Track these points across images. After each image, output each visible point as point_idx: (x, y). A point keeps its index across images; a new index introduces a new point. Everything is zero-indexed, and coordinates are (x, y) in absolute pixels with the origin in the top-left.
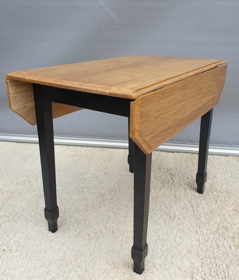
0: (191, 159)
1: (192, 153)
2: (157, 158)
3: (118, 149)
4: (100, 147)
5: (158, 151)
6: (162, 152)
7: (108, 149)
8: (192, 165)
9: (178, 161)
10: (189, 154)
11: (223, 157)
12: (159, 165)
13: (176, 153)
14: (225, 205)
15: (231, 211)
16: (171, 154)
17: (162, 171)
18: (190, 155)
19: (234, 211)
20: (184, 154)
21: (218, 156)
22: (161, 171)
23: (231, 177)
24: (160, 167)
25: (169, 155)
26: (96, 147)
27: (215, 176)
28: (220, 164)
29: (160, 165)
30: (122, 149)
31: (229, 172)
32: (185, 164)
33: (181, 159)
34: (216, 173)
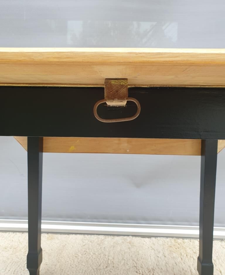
0: (176, 249)
2: (129, 248)
3: (74, 235)
6: (134, 238)
7: (59, 236)
8: (182, 259)
9: (159, 252)
10: (171, 238)
12: (133, 260)
13: (153, 239)
16: (147, 239)
17: (141, 272)
18: (173, 240)
20: (164, 239)
22: (138, 272)
24: (135, 265)
25: (144, 243)
28: (219, 255)
29: (135, 260)
30: (78, 235)
32: (171, 257)
33: (163, 248)
34: (221, 272)
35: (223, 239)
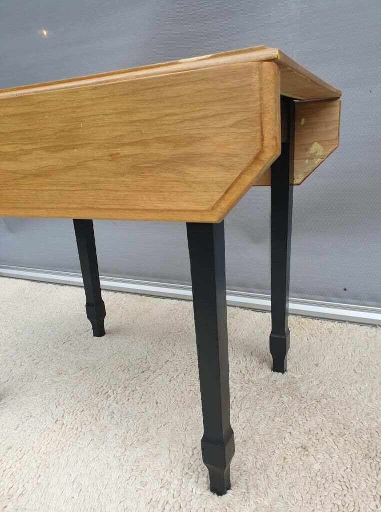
1: (301, 315)
4: (141, 295)
5: (236, 306)
11: (365, 327)
14: (289, 431)
15: (294, 449)
16: (260, 314)
19: (300, 449)
21: (355, 325)
23: (353, 371)
26: (136, 294)
27: (317, 365)
31: (357, 359)
35: (376, 325)
